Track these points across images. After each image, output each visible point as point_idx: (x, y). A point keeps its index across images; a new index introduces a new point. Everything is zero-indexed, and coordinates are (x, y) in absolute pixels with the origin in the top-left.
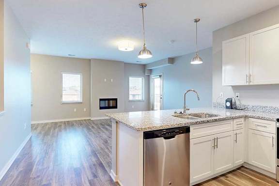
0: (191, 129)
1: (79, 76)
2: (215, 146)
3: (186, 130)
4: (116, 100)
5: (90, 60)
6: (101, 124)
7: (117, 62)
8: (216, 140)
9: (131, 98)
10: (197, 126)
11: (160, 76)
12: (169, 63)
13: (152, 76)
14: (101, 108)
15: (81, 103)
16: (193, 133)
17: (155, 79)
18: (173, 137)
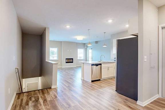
0: (102, 64)
1: (57, 49)
2: (108, 69)
3: (101, 64)
4: (73, 59)
5: (61, 42)
7: (73, 42)
8: (108, 68)
9: (78, 58)
10: (103, 64)
11: (92, 49)
13: (88, 49)
14: (66, 63)
15: (58, 60)
16: (103, 65)
18: (98, 66)
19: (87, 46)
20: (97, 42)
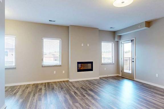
1: (58, 41)
4: (92, 63)
5: (68, 27)
6: (82, 88)
11: (132, 41)
12: (146, 27)
13: (122, 42)
14: (79, 70)
15: (61, 66)
17: (125, 44)
19: (120, 37)
20: (149, 24)
